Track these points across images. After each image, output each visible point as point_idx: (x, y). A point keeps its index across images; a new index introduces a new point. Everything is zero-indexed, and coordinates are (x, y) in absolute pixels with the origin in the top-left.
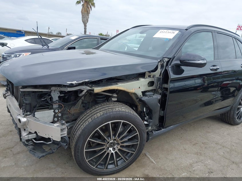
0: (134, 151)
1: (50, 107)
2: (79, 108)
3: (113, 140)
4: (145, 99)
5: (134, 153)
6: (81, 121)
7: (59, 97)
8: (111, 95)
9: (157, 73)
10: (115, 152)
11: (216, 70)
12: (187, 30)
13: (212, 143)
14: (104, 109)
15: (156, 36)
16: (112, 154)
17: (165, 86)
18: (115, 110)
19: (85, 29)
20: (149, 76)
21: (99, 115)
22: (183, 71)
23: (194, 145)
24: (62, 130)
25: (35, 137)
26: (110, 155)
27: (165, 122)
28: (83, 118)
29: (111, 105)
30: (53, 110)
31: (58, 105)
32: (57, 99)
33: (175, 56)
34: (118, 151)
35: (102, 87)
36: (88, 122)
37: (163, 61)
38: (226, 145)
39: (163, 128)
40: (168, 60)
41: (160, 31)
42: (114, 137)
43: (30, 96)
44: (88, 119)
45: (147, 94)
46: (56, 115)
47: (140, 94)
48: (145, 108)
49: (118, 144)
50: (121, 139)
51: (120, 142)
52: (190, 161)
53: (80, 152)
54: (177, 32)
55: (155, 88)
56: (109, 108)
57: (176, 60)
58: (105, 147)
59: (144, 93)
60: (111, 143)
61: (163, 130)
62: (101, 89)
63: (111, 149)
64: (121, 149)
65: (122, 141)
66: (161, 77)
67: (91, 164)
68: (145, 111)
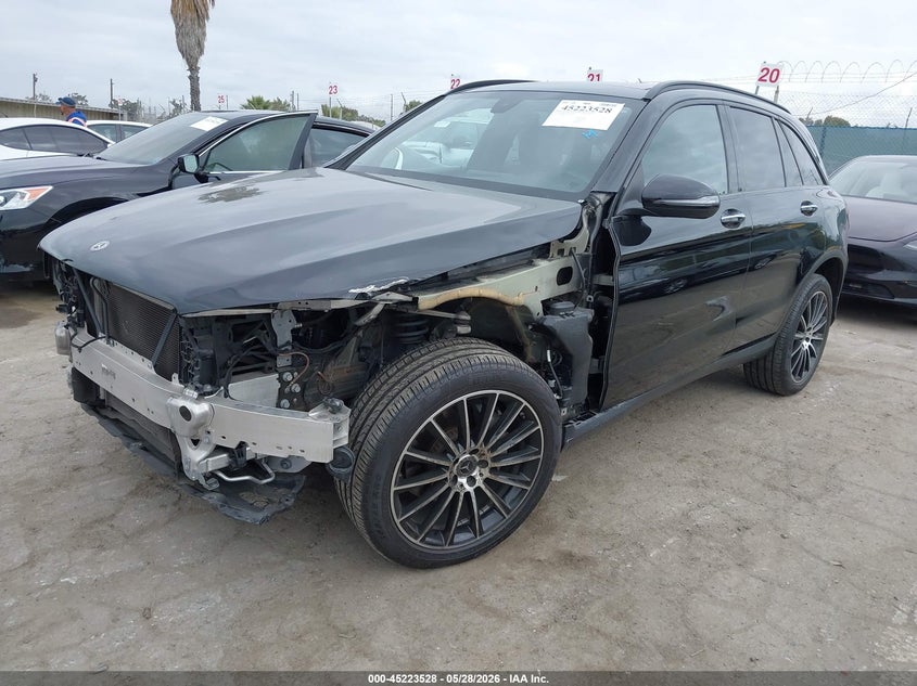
0: (528, 484)
1: (269, 364)
2: (348, 364)
3: (471, 453)
4: (552, 321)
5: (529, 489)
6: (375, 399)
7: (294, 331)
8: (452, 316)
9: (582, 242)
10: (475, 490)
11: (736, 224)
12: (647, 100)
13: (731, 452)
14: (442, 360)
15: (551, 121)
16: (467, 495)
17: (604, 280)
18: (477, 361)
19: (194, 80)
20: (561, 252)
21: (431, 376)
22: (647, 232)
23: (681, 461)
24: (337, 427)
25: (223, 464)
26: (461, 498)
27: (606, 391)
28: (381, 393)
29: (461, 347)
30: (277, 375)
31: (290, 358)
32: (289, 337)
33: (625, 186)
34: (483, 487)
35: (436, 292)
36: (402, 402)
37: (593, 204)
38: (772, 452)
39: (599, 412)
40: (608, 198)
41: (563, 104)
42: (473, 445)
43: (211, 333)
44: (401, 391)
45: (559, 306)
46: (287, 390)
47: (537, 308)
48: (549, 352)
49: (483, 464)
50: (493, 449)
51: (489, 456)
52: (679, 505)
53: (380, 495)
54: (618, 108)
55: (574, 289)
56: (458, 354)
57: (631, 198)
58: (447, 475)
59: (547, 306)
60: (464, 463)
61: (598, 416)
62: (436, 298)
63: (463, 480)
64: (493, 477)
65: (495, 454)
66: (590, 252)
67: (409, 531)
68: (549, 360)
